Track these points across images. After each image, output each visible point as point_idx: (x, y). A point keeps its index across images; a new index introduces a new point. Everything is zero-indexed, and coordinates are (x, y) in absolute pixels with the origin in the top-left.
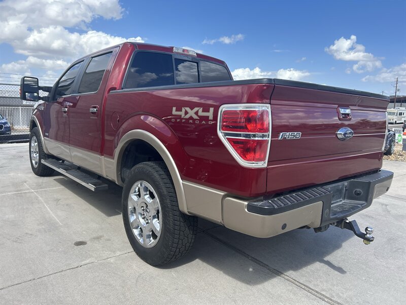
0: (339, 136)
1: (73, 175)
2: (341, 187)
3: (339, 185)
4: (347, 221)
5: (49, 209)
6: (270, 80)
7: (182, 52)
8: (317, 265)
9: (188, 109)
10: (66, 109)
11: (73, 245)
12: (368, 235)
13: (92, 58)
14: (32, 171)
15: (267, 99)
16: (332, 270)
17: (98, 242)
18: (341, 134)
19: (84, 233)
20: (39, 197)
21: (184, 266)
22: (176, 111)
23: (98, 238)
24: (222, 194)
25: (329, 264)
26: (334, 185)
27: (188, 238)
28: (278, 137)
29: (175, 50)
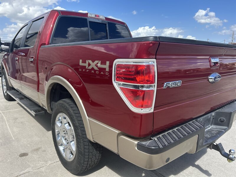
0: (210, 80)
1: (23, 104)
2: (209, 117)
3: (208, 116)
4: (215, 144)
5: (8, 126)
6: (155, 37)
7: (94, 17)
8: (191, 169)
9: (90, 62)
10: (17, 58)
11: (18, 157)
12: (231, 156)
13: (33, 22)
14: (4, 97)
15: (153, 55)
16: (201, 172)
17: (36, 153)
18: (212, 78)
19: (28, 145)
20: (4, 116)
21: (95, 172)
22: (82, 62)
23: (37, 150)
24: (117, 132)
25: (198, 167)
26: (205, 116)
27: (96, 156)
28: (163, 86)
29: (89, 15)
